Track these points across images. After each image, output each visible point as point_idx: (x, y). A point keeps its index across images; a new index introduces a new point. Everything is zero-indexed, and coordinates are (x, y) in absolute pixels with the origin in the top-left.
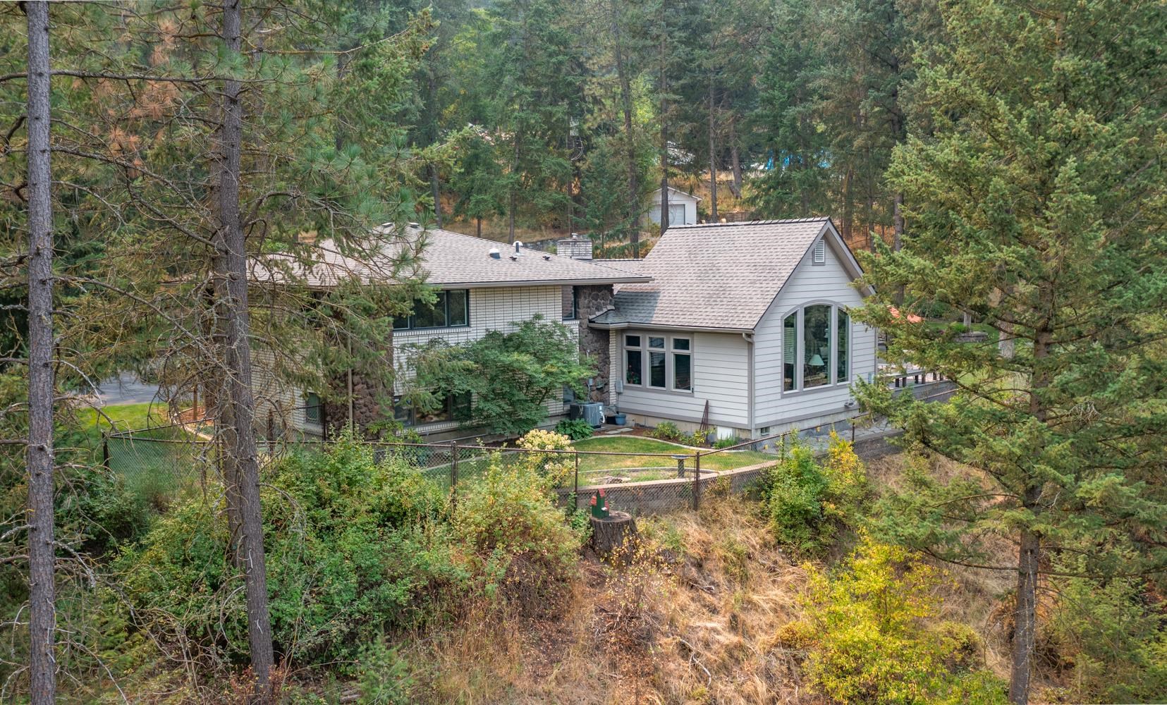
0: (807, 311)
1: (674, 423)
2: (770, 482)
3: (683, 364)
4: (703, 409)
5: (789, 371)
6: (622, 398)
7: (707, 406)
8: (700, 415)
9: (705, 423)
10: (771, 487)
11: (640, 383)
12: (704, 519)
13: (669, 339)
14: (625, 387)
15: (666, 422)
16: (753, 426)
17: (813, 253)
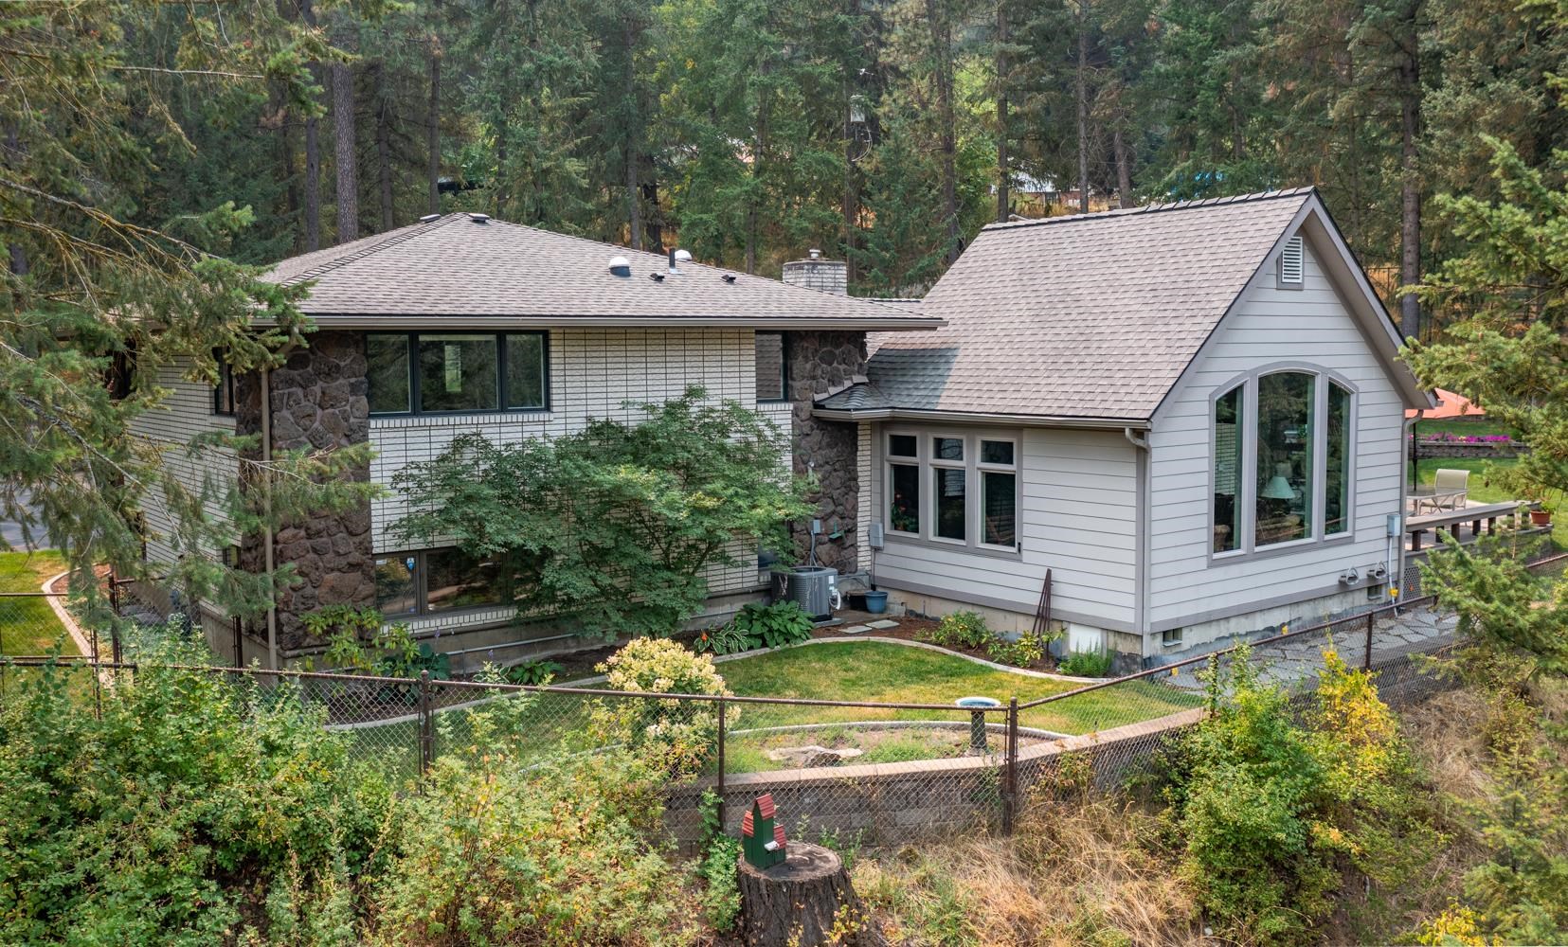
0: (1266, 383)
1: (979, 614)
2: (1183, 763)
3: (1001, 493)
4: (1039, 586)
5: (1224, 509)
6: (881, 558)
7: (1048, 582)
8: (1034, 600)
9: (1044, 616)
10: (1185, 775)
11: (916, 530)
12: (1026, 856)
13: (972, 443)
14: (887, 538)
15: (964, 610)
16: (1147, 629)
17: (1278, 262)
